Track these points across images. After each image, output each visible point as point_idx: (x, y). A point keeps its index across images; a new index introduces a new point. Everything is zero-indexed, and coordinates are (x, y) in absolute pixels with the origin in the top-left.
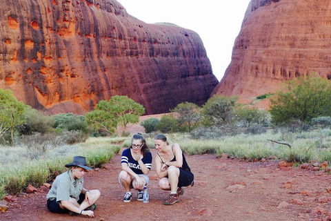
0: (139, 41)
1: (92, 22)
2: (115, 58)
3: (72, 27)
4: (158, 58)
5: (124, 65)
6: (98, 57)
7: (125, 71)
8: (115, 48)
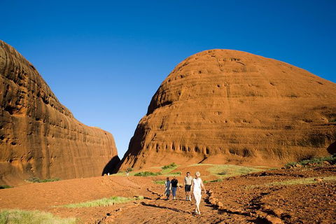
0: (78, 132)
1: (44, 112)
2: (59, 139)
3: (24, 110)
4: (88, 144)
5: (64, 144)
6: (45, 136)
7: (64, 148)
8: (60, 132)
